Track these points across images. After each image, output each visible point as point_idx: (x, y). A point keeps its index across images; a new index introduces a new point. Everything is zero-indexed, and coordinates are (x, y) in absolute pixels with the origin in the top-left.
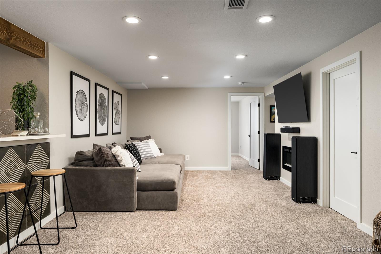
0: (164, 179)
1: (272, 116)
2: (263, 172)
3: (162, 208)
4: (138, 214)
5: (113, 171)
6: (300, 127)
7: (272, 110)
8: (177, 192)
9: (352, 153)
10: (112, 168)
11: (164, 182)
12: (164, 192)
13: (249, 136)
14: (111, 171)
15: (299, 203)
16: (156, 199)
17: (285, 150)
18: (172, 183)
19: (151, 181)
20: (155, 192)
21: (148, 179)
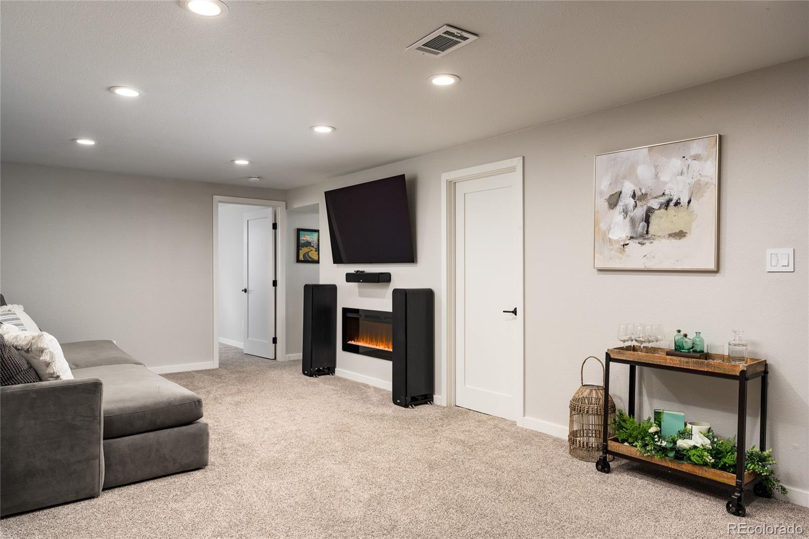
0: (173, 399)
1: (301, 250)
2: (302, 362)
3: (171, 468)
4: (108, 498)
5: (34, 396)
6: (390, 272)
7: (300, 238)
8: (207, 425)
9: (504, 312)
10: (29, 386)
11: (176, 404)
12: (176, 429)
13: (245, 291)
14: (25, 394)
15: (410, 406)
16: (157, 451)
17: (350, 315)
18: (195, 404)
19: (140, 408)
20: (152, 434)
21: (130, 404)
